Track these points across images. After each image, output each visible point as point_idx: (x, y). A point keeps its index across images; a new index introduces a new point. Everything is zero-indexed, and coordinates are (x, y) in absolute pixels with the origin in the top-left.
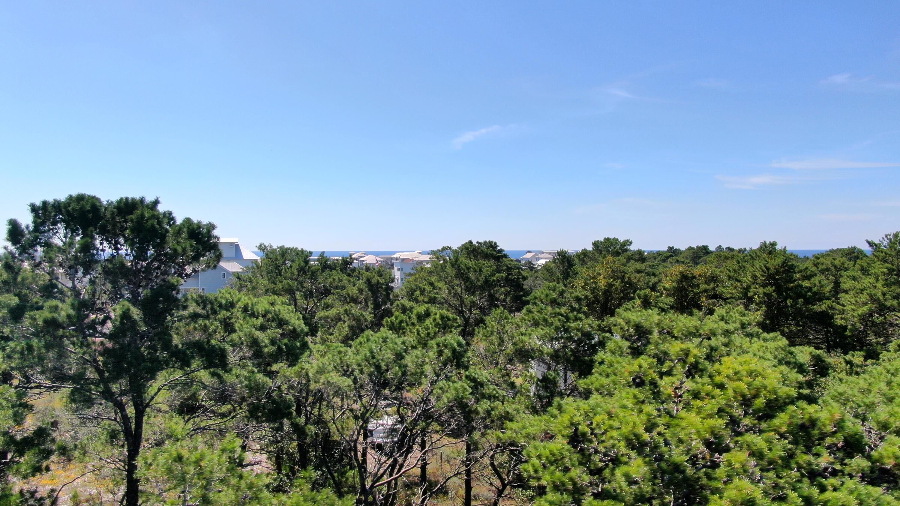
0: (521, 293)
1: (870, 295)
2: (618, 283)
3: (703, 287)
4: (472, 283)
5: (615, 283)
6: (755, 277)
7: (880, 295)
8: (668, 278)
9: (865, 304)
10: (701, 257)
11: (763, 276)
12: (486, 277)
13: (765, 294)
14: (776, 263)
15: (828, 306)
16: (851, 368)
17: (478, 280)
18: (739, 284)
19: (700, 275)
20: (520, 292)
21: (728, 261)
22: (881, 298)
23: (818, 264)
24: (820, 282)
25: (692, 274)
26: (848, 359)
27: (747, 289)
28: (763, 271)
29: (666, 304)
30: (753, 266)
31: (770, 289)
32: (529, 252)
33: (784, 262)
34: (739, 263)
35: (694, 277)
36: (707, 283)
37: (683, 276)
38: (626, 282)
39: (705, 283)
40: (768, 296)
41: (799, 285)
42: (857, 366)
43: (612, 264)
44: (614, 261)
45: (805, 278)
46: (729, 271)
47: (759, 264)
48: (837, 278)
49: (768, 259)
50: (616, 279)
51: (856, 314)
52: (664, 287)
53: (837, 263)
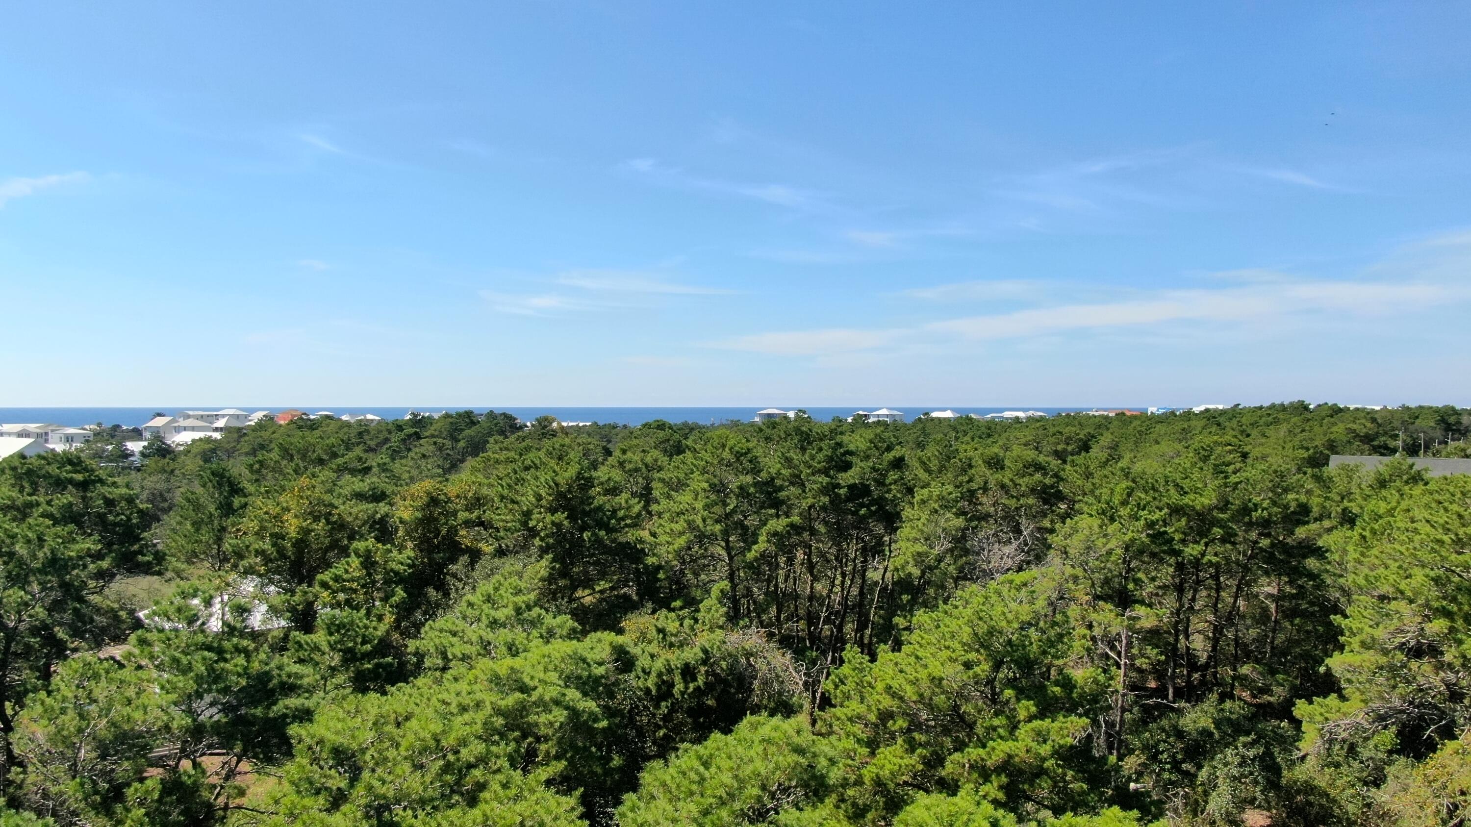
0: (136, 547)
1: (689, 523)
2: (320, 527)
3: (463, 515)
4: (21, 563)
5: (314, 526)
6: (539, 498)
7: (699, 522)
8: (407, 503)
9: (681, 534)
10: (462, 430)
11: (550, 494)
12: (52, 552)
13: (553, 523)
14: (567, 475)
15: (637, 539)
16: (664, 638)
17: (34, 557)
18: (516, 506)
19: (458, 496)
20: (132, 545)
21: (500, 467)
22: (701, 525)
23: (624, 461)
24: (627, 502)
25: (445, 494)
26: (660, 626)
27: (528, 514)
28: (550, 487)
29: (402, 564)
30: (537, 478)
31: (560, 516)
32: (159, 415)
33: (579, 473)
34: (516, 473)
35: (449, 500)
36: (469, 509)
37: (432, 498)
38: (335, 523)
39: (466, 510)
40: (558, 525)
41: (600, 508)
42: (672, 635)
43: (309, 493)
44: (314, 487)
45: (607, 492)
46: (502, 486)
47: (544, 476)
48: (649, 480)
49: (557, 468)
50: (316, 519)
51: (671, 549)
52: (401, 518)
53: (649, 459)
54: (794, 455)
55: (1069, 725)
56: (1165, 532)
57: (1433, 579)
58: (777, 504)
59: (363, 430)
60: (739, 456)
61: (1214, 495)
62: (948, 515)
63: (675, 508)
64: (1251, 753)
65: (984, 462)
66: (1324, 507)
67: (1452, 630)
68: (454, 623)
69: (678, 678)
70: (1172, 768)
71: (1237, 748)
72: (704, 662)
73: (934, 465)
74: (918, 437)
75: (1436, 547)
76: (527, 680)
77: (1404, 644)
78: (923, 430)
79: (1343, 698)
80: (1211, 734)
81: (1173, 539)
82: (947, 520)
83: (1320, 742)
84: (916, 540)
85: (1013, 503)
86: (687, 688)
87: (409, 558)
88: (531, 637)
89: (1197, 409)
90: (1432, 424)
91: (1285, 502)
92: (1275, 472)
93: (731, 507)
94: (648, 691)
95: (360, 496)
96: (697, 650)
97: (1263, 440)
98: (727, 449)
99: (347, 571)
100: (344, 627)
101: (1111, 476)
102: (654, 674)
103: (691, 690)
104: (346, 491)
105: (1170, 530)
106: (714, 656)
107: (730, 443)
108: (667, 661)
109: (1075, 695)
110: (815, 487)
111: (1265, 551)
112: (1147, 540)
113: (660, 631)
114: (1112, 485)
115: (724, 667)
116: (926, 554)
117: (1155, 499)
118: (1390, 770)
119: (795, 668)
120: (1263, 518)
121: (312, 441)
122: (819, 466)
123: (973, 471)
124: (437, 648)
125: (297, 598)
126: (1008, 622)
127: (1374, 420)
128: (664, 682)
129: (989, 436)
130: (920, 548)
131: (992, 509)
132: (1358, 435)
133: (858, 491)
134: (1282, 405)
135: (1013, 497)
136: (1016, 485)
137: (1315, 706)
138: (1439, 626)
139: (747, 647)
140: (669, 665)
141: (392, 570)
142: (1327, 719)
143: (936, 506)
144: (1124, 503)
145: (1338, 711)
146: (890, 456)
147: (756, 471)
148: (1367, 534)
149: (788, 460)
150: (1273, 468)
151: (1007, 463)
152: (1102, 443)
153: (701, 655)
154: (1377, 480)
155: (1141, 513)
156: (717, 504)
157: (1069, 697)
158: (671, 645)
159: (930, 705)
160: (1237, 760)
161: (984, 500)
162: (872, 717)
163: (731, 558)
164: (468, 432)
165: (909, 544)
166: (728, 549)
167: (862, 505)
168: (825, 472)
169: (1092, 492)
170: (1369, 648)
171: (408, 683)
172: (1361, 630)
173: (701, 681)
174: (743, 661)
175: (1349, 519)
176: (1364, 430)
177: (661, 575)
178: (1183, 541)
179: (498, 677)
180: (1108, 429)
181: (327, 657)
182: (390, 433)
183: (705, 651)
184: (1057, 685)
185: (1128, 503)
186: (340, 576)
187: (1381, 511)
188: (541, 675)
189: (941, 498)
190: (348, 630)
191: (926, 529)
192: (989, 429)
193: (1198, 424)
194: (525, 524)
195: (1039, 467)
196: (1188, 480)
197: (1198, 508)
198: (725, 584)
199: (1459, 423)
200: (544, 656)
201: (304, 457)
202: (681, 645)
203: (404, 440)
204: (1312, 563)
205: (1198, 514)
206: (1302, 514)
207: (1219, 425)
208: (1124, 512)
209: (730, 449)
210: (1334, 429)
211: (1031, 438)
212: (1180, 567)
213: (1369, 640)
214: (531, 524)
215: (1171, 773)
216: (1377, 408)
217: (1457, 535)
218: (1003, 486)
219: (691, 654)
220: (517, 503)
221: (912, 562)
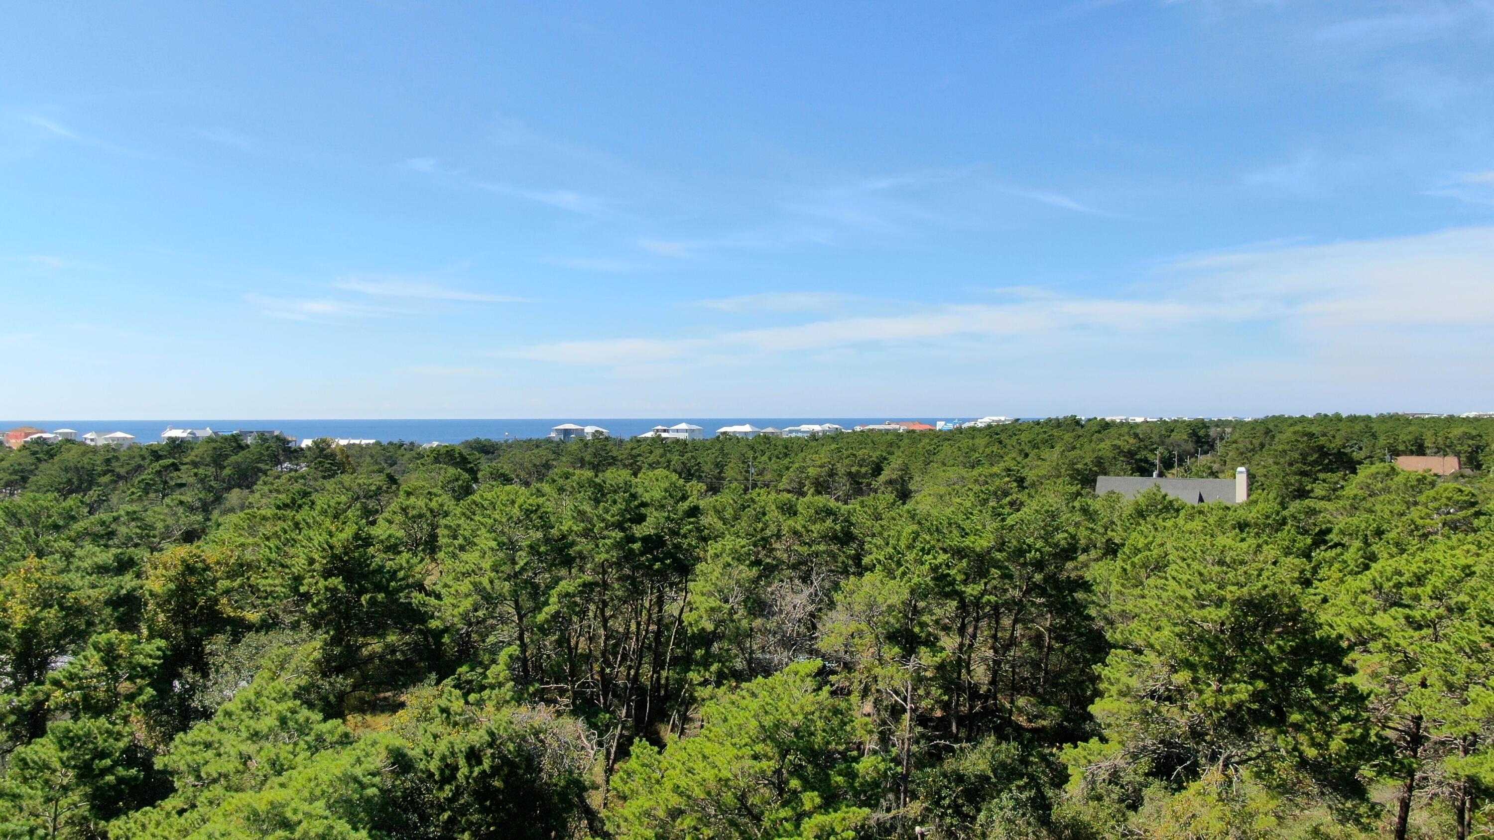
1: (474, 584)
2: (52, 614)
3: (223, 584)
5: (45, 614)
6: (312, 562)
7: (486, 583)
8: (158, 572)
9: (467, 596)
11: (324, 558)
13: (327, 589)
14: (343, 536)
15: (419, 602)
16: (448, 717)
18: (287, 571)
19: (218, 563)
21: (268, 524)
22: (488, 586)
24: (408, 562)
25: (203, 561)
26: (443, 706)
27: (298, 579)
28: (324, 549)
29: (151, 656)
30: (309, 539)
31: (336, 582)
33: (357, 534)
34: (285, 532)
35: (207, 568)
36: (231, 576)
37: (188, 566)
38: (70, 608)
39: (228, 578)
40: (334, 590)
41: (380, 569)
42: (456, 714)
43: (39, 575)
44: (44, 568)
45: (387, 549)
46: (270, 548)
47: (319, 538)
48: (434, 526)
49: (333, 529)
50: (47, 605)
51: (456, 612)
52: (151, 591)
53: (433, 505)
54: (587, 508)
55: (851, 815)
56: (948, 575)
57: (1177, 635)
58: (568, 562)
59: (111, 455)
60: (528, 513)
61: (992, 537)
62: (741, 567)
63: (461, 568)
64: (1024, 796)
65: (777, 508)
66: (1090, 539)
67: (1195, 681)
68: (209, 732)
69: (462, 762)
70: (953, 813)
71: (1011, 791)
72: (490, 745)
73: (728, 514)
74: (716, 457)
75: (1181, 603)
76: (289, 814)
77: (1155, 691)
78: (722, 450)
79: (1103, 740)
80: (989, 778)
81: (955, 580)
82: (741, 572)
83: (1083, 784)
84: (711, 594)
85: (805, 550)
86: (471, 772)
87: (159, 649)
88: (297, 749)
89: (980, 424)
90: (1185, 437)
91: (1056, 541)
92: (1047, 512)
93: (522, 563)
94: (431, 775)
95: (102, 570)
96: (482, 732)
97: (1039, 463)
98: (516, 506)
99: (84, 668)
100: (79, 739)
101: (898, 517)
102: (436, 756)
103: (475, 774)
104: (87, 564)
105: (953, 572)
106: (501, 737)
107: (520, 501)
108: (451, 743)
109: (857, 784)
110: (608, 542)
111: (1039, 585)
112: (931, 584)
113: (444, 710)
114: (899, 528)
115: (512, 749)
116: (719, 609)
117: (939, 540)
118: (1147, 793)
119: (587, 737)
120: (1036, 559)
121: (45, 504)
122: (612, 520)
123: (767, 517)
124: (189, 766)
125: (24, 697)
126: (793, 715)
127: (1136, 436)
128: (447, 765)
129: (786, 455)
130: (714, 603)
131: (786, 555)
132: (1122, 451)
133: (652, 543)
134: (1057, 419)
135: (806, 544)
136: (808, 531)
137: (1079, 749)
138: (1182, 677)
139: (536, 725)
140: (453, 747)
141: (140, 665)
142: (1090, 762)
143: (729, 560)
144: (910, 547)
145: (1099, 754)
146: (685, 506)
147: (547, 526)
148: (1128, 567)
149: (581, 513)
150: (1046, 508)
151: (800, 508)
152: (893, 465)
153: (487, 738)
154: (1136, 510)
155: (926, 557)
156: (505, 563)
157: (852, 786)
158: (456, 724)
159: (718, 802)
160: (1011, 804)
161: (777, 545)
162: (661, 813)
163: (521, 619)
164: (233, 458)
165: (703, 599)
166: (518, 607)
167: (656, 559)
168: (620, 526)
169: (881, 534)
170: (1125, 696)
171: (154, 807)
172: (1118, 680)
173: (486, 764)
174: (532, 739)
175: (1112, 550)
176: (1127, 447)
177: (446, 639)
178: (965, 582)
179: (255, 813)
180: (899, 447)
181: (58, 774)
182: (144, 458)
183: (491, 734)
184: (840, 775)
185: (914, 547)
186: (76, 675)
187: (1140, 545)
188: (306, 807)
189: (734, 551)
190: (84, 743)
191: (719, 584)
192: (786, 448)
193: (981, 442)
194: (296, 590)
195: (829, 512)
196: (969, 521)
197: (978, 549)
198: (515, 649)
199: (1208, 436)
200: (310, 780)
201: (35, 523)
202: (466, 725)
203: (159, 473)
204: (1079, 595)
205: (978, 555)
206: (1069, 552)
207: (1000, 442)
208: (910, 556)
209: (520, 507)
210: (1102, 445)
211: (826, 460)
212: (963, 606)
213: (1125, 689)
214: (302, 589)
215: (952, 817)
216: (1139, 420)
217: (1197, 591)
218: (795, 533)
219: (476, 737)
220: (287, 567)
221: (705, 617)
